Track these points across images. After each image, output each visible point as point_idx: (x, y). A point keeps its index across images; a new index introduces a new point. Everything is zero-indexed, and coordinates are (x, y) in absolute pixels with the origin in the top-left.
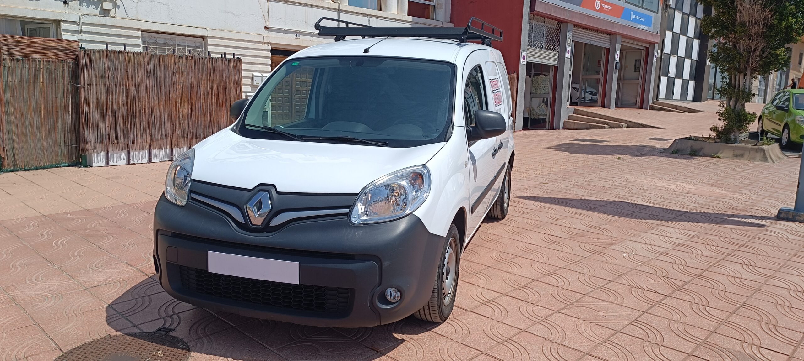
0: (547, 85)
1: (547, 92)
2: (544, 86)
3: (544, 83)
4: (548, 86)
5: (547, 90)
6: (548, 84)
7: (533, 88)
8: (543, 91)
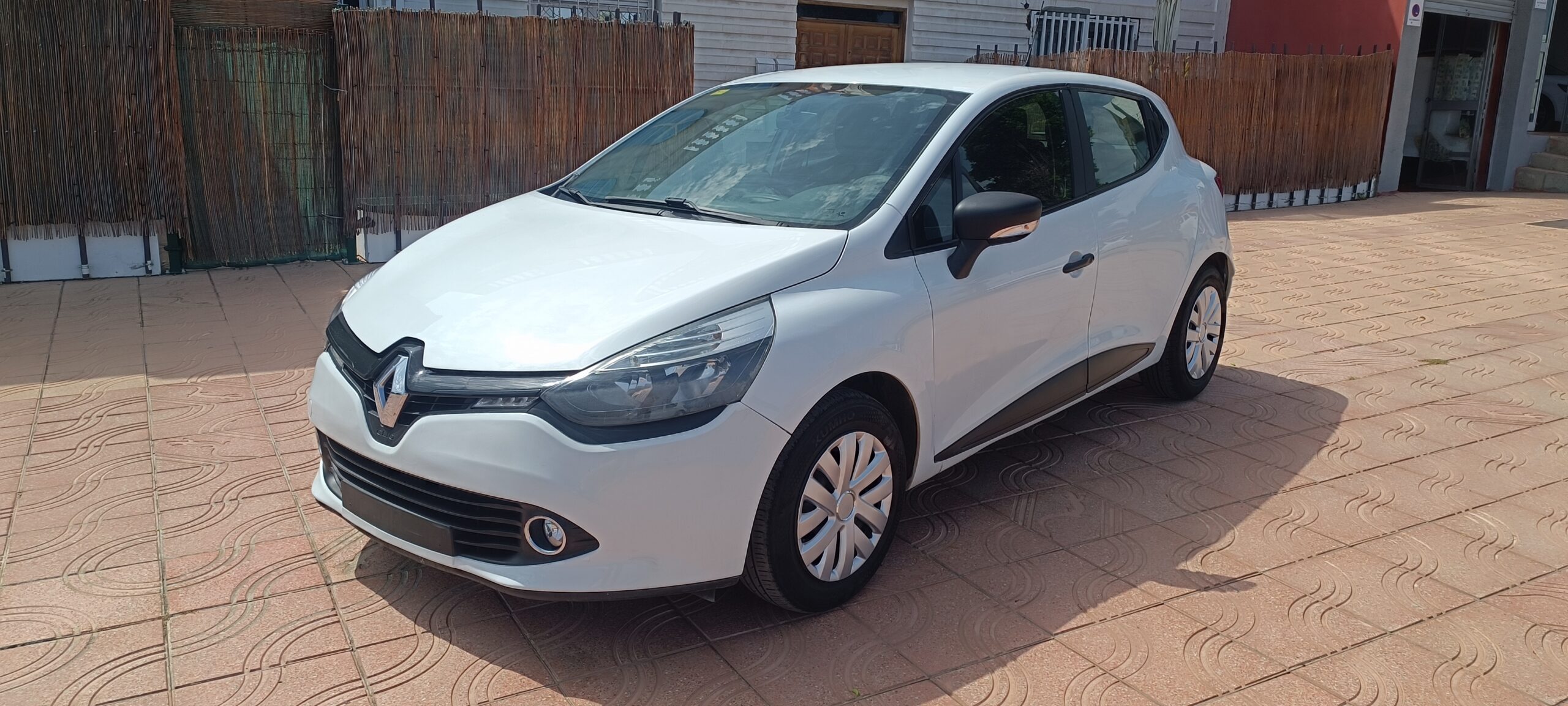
0: (1477, 77)
1: (1475, 96)
2: (1467, 81)
3: (1468, 75)
4: (1477, 81)
5: (1475, 91)
6: (1480, 76)
7: (1437, 87)
8: (1465, 93)
